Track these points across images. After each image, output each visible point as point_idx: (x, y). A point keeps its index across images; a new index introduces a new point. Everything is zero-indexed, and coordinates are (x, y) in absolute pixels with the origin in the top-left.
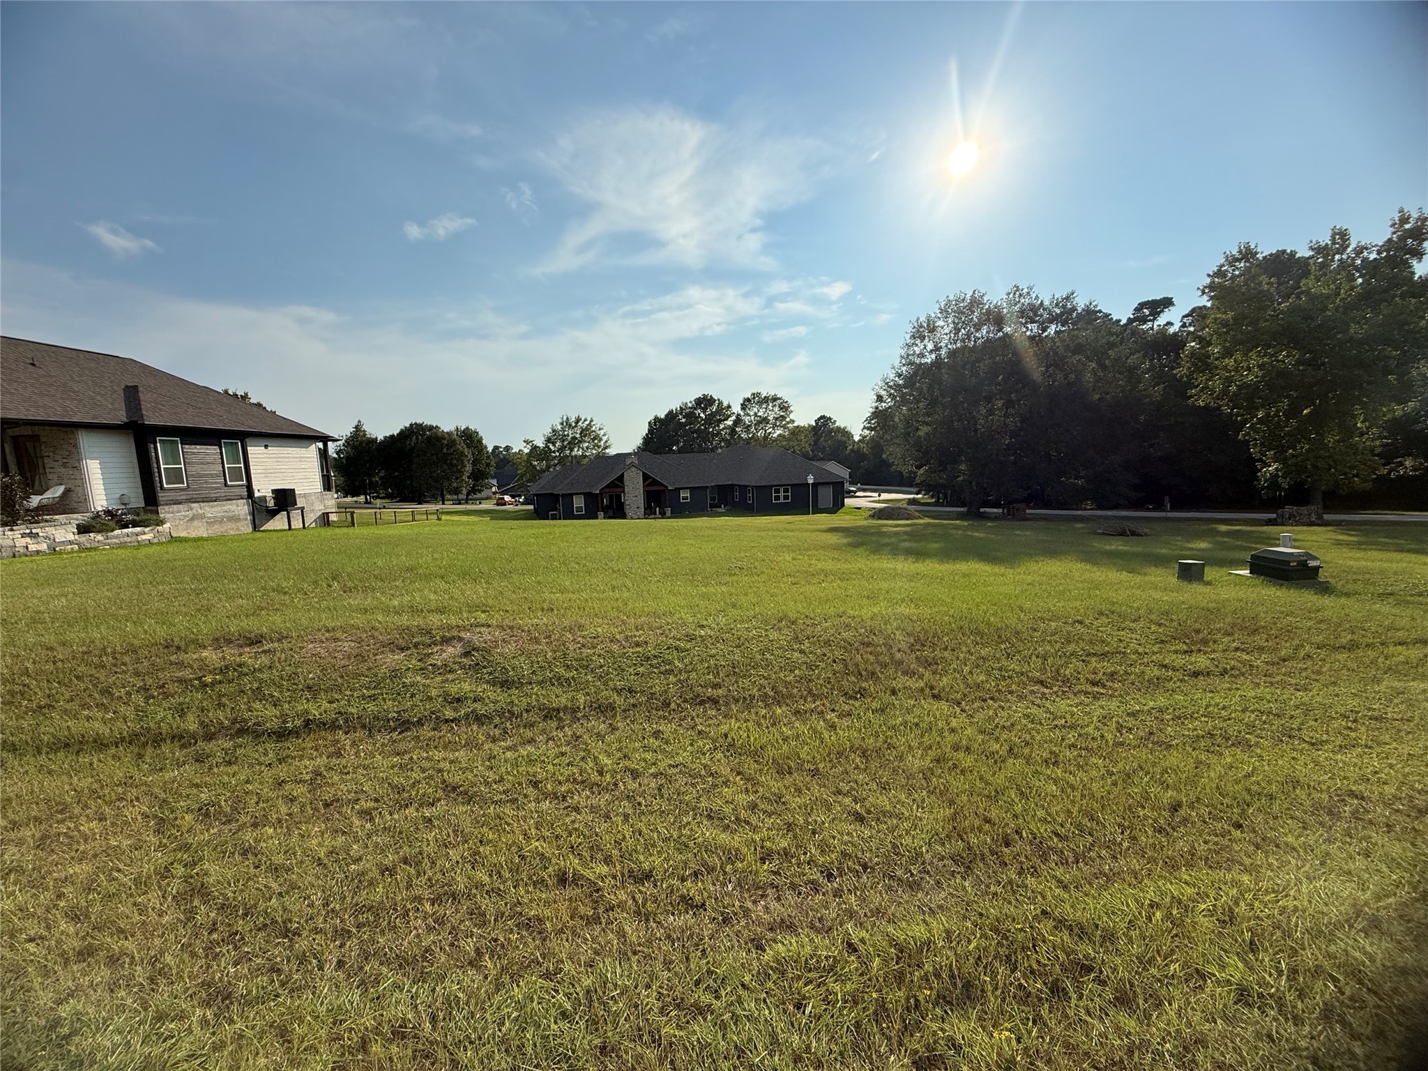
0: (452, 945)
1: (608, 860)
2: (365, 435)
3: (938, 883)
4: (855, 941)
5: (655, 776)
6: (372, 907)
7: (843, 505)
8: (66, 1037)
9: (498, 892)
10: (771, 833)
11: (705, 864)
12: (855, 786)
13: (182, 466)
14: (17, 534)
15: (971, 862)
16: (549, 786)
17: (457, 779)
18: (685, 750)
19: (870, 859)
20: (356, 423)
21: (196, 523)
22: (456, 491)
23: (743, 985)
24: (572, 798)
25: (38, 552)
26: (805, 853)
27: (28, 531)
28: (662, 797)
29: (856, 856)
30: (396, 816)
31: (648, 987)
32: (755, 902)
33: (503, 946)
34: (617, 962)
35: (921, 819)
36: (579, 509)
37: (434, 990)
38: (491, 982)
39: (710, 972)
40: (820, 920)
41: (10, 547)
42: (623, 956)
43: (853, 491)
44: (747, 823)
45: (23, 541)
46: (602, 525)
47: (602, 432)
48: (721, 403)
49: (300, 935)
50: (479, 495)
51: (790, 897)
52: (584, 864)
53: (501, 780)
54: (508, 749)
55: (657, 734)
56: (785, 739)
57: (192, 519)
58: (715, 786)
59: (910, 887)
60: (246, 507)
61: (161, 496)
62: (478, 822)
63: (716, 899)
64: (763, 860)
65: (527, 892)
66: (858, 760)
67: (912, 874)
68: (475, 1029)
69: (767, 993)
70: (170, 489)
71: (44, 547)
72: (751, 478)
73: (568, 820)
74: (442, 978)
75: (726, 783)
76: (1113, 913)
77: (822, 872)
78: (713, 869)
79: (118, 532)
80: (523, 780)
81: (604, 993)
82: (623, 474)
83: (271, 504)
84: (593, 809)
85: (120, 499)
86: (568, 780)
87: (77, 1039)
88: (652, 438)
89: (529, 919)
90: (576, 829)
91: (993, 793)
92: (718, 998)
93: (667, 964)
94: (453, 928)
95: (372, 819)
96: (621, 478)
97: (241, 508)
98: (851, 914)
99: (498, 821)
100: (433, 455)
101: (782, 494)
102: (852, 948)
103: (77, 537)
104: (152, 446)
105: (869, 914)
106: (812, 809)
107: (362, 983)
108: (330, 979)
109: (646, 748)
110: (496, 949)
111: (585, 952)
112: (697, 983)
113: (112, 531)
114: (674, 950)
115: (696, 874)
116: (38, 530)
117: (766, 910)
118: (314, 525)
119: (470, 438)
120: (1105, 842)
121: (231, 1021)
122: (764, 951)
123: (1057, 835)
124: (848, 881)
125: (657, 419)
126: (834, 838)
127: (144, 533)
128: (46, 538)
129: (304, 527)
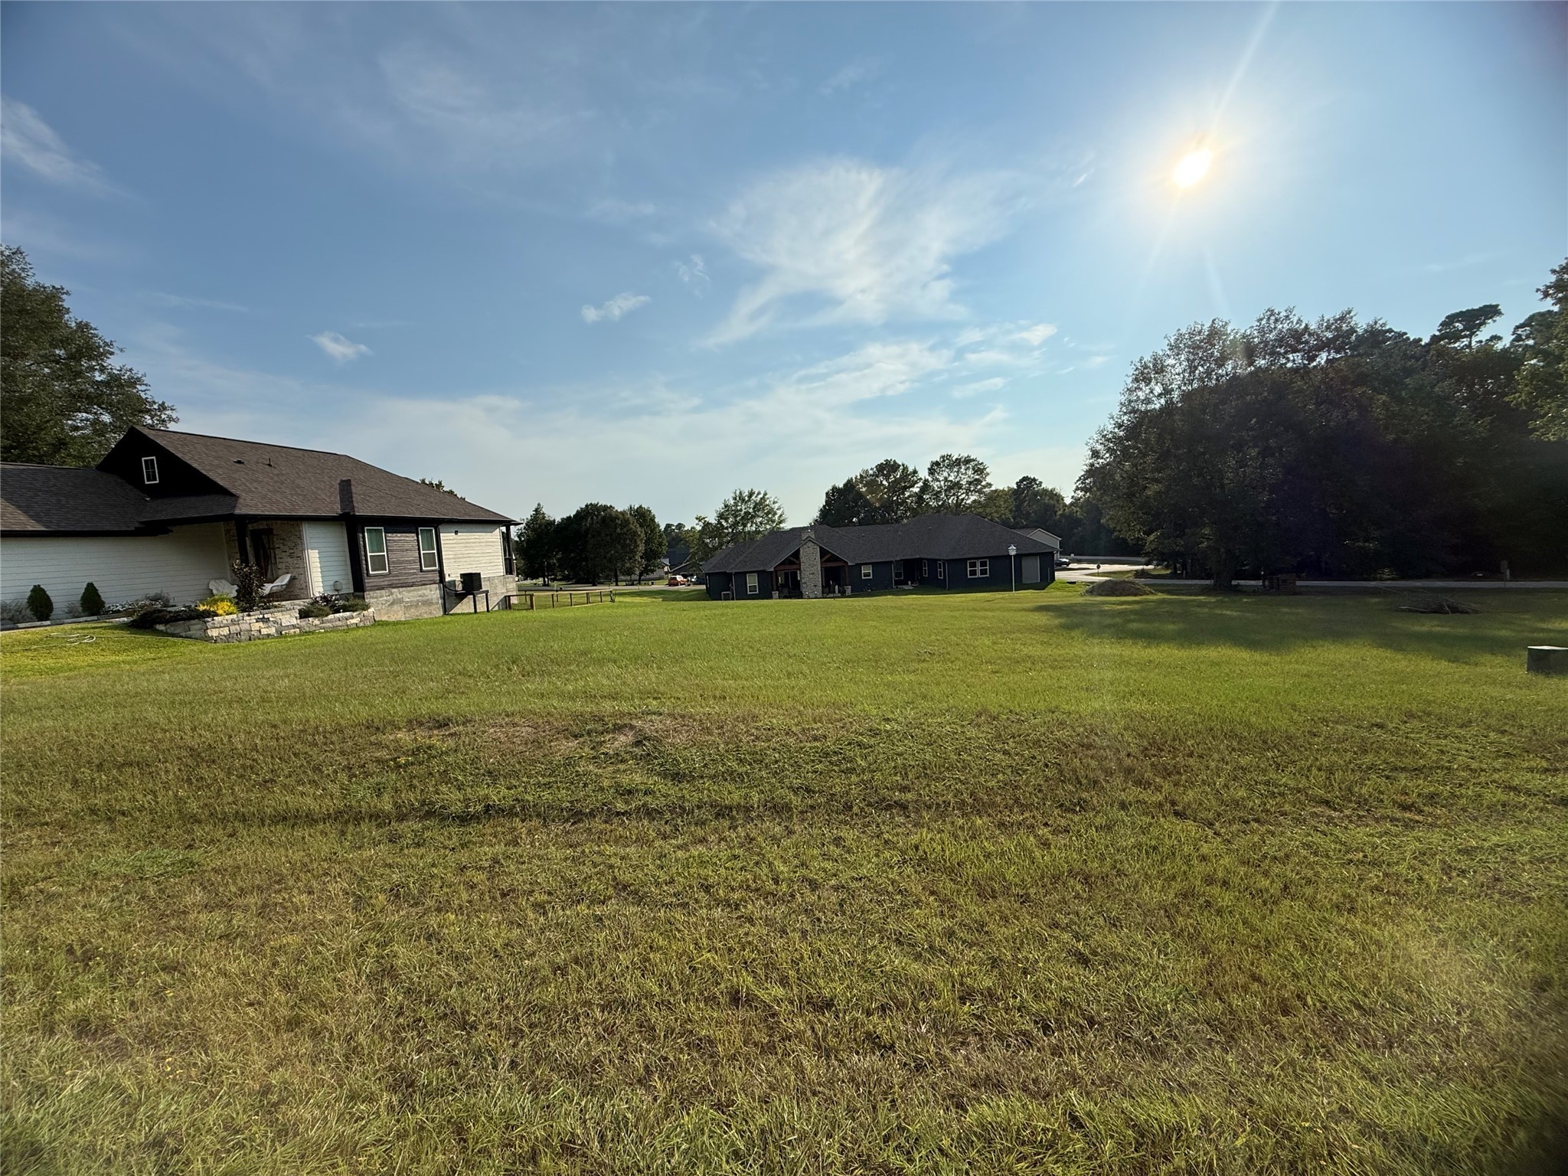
0: (621, 1058)
1: (784, 982)
2: (544, 518)
3: (1189, 1052)
4: (1080, 1114)
5: (836, 889)
6: (544, 1007)
7: (1053, 579)
8: (275, 1105)
9: (669, 1006)
10: (972, 968)
11: (894, 998)
12: (1076, 919)
13: (385, 553)
14: (253, 619)
15: (1234, 1030)
16: (721, 892)
17: (626, 877)
18: (869, 862)
19: (1098, 1014)
20: (535, 506)
21: (396, 607)
22: (629, 572)
23: (941, 1150)
24: (745, 907)
25: (268, 635)
26: (1014, 997)
27: (261, 616)
28: (844, 913)
29: (1079, 1007)
30: (568, 912)
31: (829, 1136)
32: (953, 1050)
33: (672, 1067)
34: (795, 1102)
35: (1164, 968)
36: (753, 588)
37: (602, 1106)
38: (660, 1106)
39: (900, 1128)
40: (1035, 1081)
41: (247, 631)
42: (801, 1096)
43: (1065, 563)
44: (943, 953)
45: (256, 626)
46: (776, 603)
47: (776, 506)
48: (905, 468)
49: (476, 1029)
50: (651, 576)
51: (997, 1049)
52: (759, 983)
53: (672, 881)
54: (679, 847)
55: (837, 841)
56: (988, 856)
57: (392, 604)
58: (904, 906)
59: (1152, 1054)
60: (438, 591)
61: (368, 582)
62: (648, 926)
63: (907, 1041)
64: (963, 1000)
65: (698, 1008)
66: (1078, 887)
67: (1154, 1038)
68: (643, 1156)
69: (969, 1163)
70: (375, 576)
71: (272, 631)
72: (942, 551)
73: (741, 931)
74: (610, 1094)
75: (917, 903)
76: (1449, 1123)
77: (1036, 1022)
78: (904, 1004)
79: (331, 617)
80: (695, 883)
81: (780, 1136)
82: (799, 550)
83: (459, 588)
84: (768, 922)
85: (334, 585)
86: (741, 887)
87: (283, 1107)
88: (830, 510)
89: (700, 1040)
90: (750, 943)
91: (1263, 943)
92: (910, 1161)
93: (851, 1111)
94: (623, 1040)
95: (545, 913)
96: (796, 555)
97: (434, 593)
98: (1075, 1080)
99: (668, 926)
100: (607, 535)
101: (978, 568)
102: (1076, 1122)
103: (299, 621)
104: (361, 535)
105: (1098, 1082)
106: (1022, 943)
107: (533, 1088)
108: (504, 1080)
109: (826, 857)
110: (667, 1069)
111: (760, 1087)
112: (887, 1139)
113: (327, 616)
114: (859, 1095)
115: (883, 1008)
116: (269, 616)
117: (967, 1061)
118: (497, 608)
119: (643, 516)
120: (1432, 1023)
121: (414, 1111)
122: (966, 1111)
123: (1359, 1007)
124: (1069, 1037)
125: (834, 489)
126: (1050, 981)
127: (353, 618)
128: (275, 622)
129: (488, 611)
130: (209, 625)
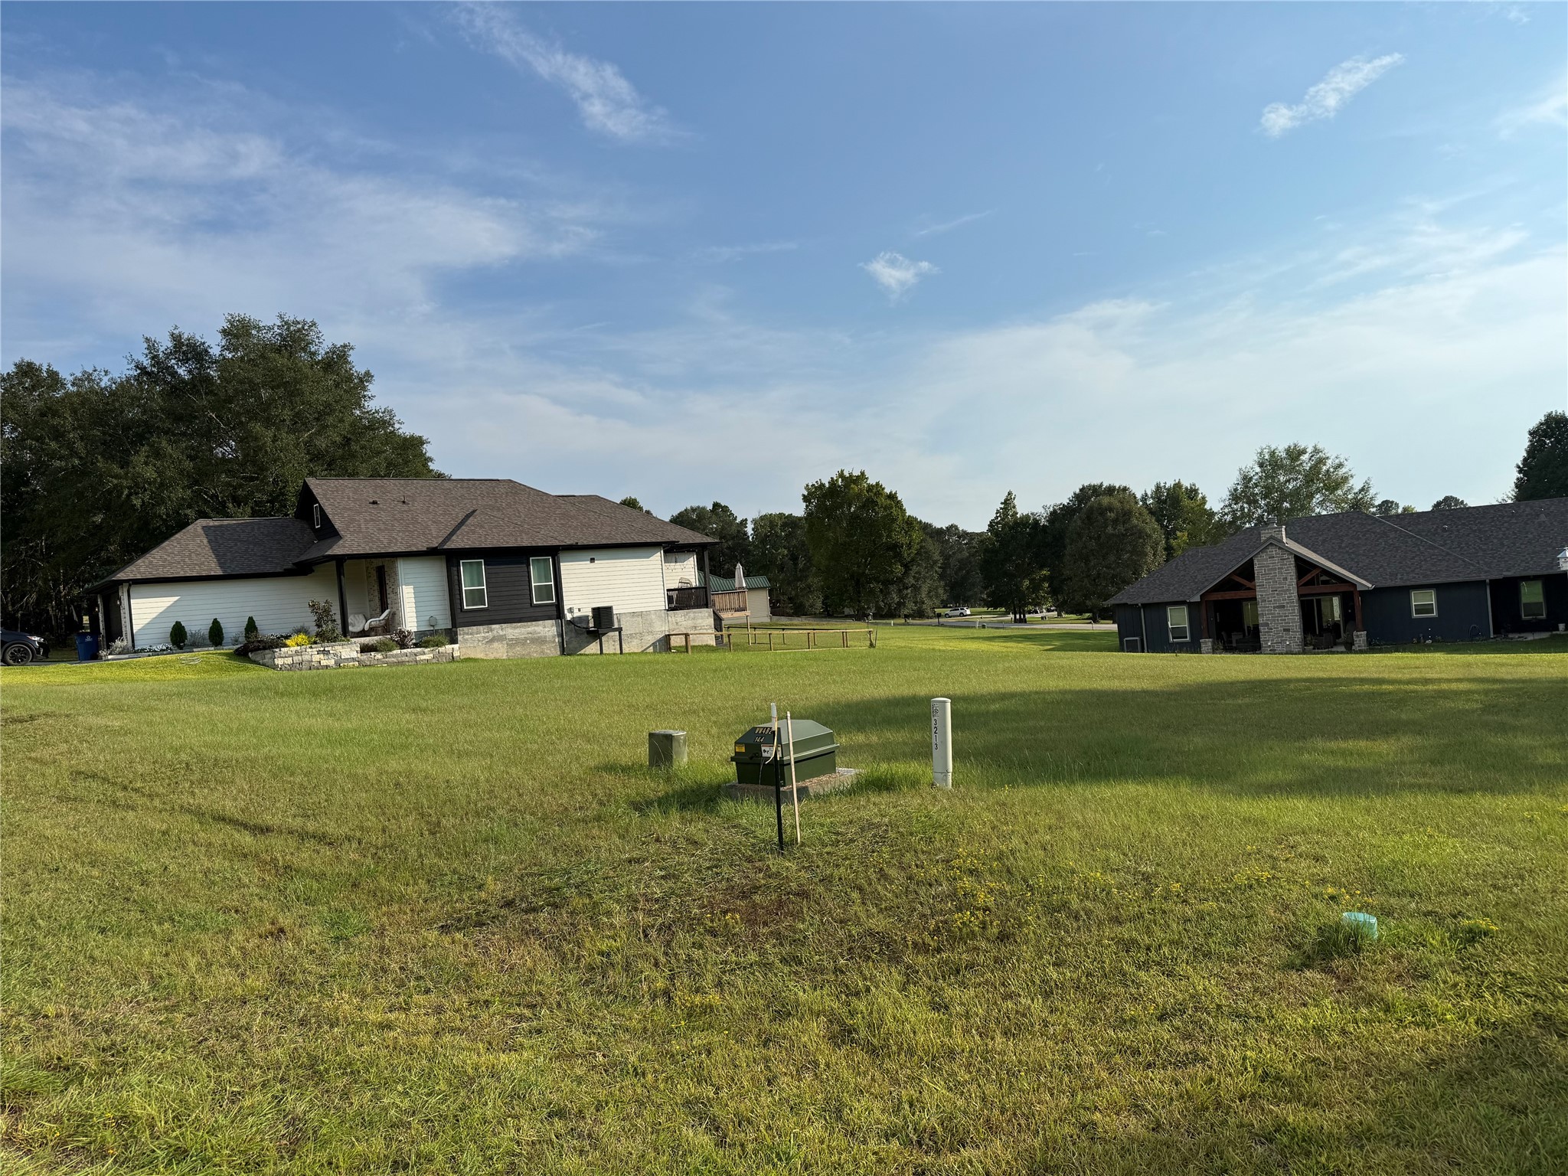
13: (485, 587)
21: (496, 645)
25: (327, 667)
27: (322, 649)
36: (1179, 632)
41: (309, 661)
45: (316, 658)
57: (492, 641)
60: (553, 629)
61: (460, 617)
70: (471, 611)
71: (332, 662)
79: (394, 652)
82: (1250, 562)
83: (591, 624)
85: (429, 622)
96: (1246, 569)
97: (547, 630)
103: (359, 655)
104: (455, 569)
113: (390, 651)
116: (330, 649)
118: (651, 650)
127: (424, 653)
128: (335, 655)
129: (621, 653)
130: (277, 654)
